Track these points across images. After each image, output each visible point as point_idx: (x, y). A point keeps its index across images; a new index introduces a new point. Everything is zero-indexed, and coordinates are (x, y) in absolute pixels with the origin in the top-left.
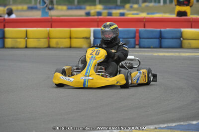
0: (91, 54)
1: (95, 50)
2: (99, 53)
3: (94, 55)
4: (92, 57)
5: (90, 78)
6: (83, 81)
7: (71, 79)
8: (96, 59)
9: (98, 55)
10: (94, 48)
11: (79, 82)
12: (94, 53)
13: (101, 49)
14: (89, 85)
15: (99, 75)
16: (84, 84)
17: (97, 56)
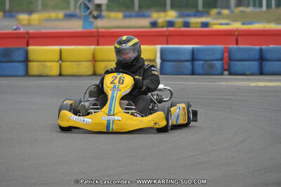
0: (112, 83)
1: (116, 77)
2: (123, 81)
3: (117, 84)
4: (114, 87)
5: (116, 118)
6: (106, 123)
7: (87, 119)
8: (120, 90)
9: (123, 83)
10: (115, 74)
11: (99, 124)
12: (117, 81)
13: (125, 75)
14: (114, 127)
15: (128, 113)
16: (108, 127)
17: (121, 86)
